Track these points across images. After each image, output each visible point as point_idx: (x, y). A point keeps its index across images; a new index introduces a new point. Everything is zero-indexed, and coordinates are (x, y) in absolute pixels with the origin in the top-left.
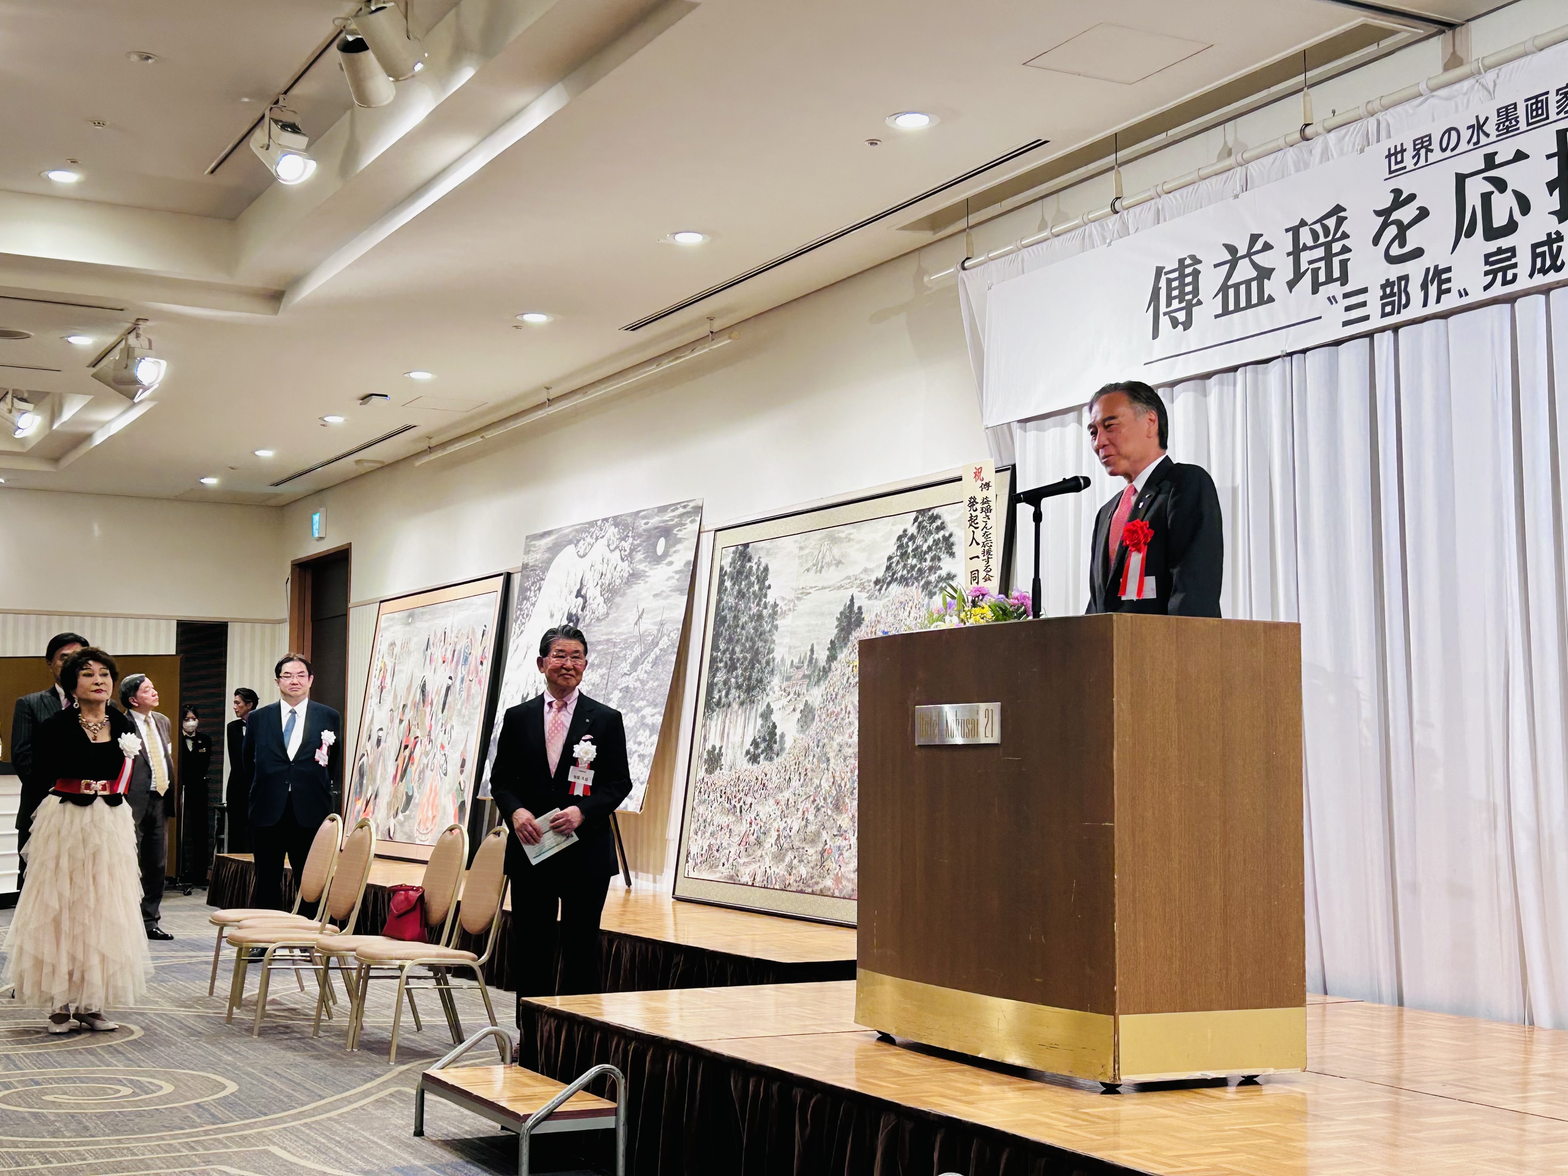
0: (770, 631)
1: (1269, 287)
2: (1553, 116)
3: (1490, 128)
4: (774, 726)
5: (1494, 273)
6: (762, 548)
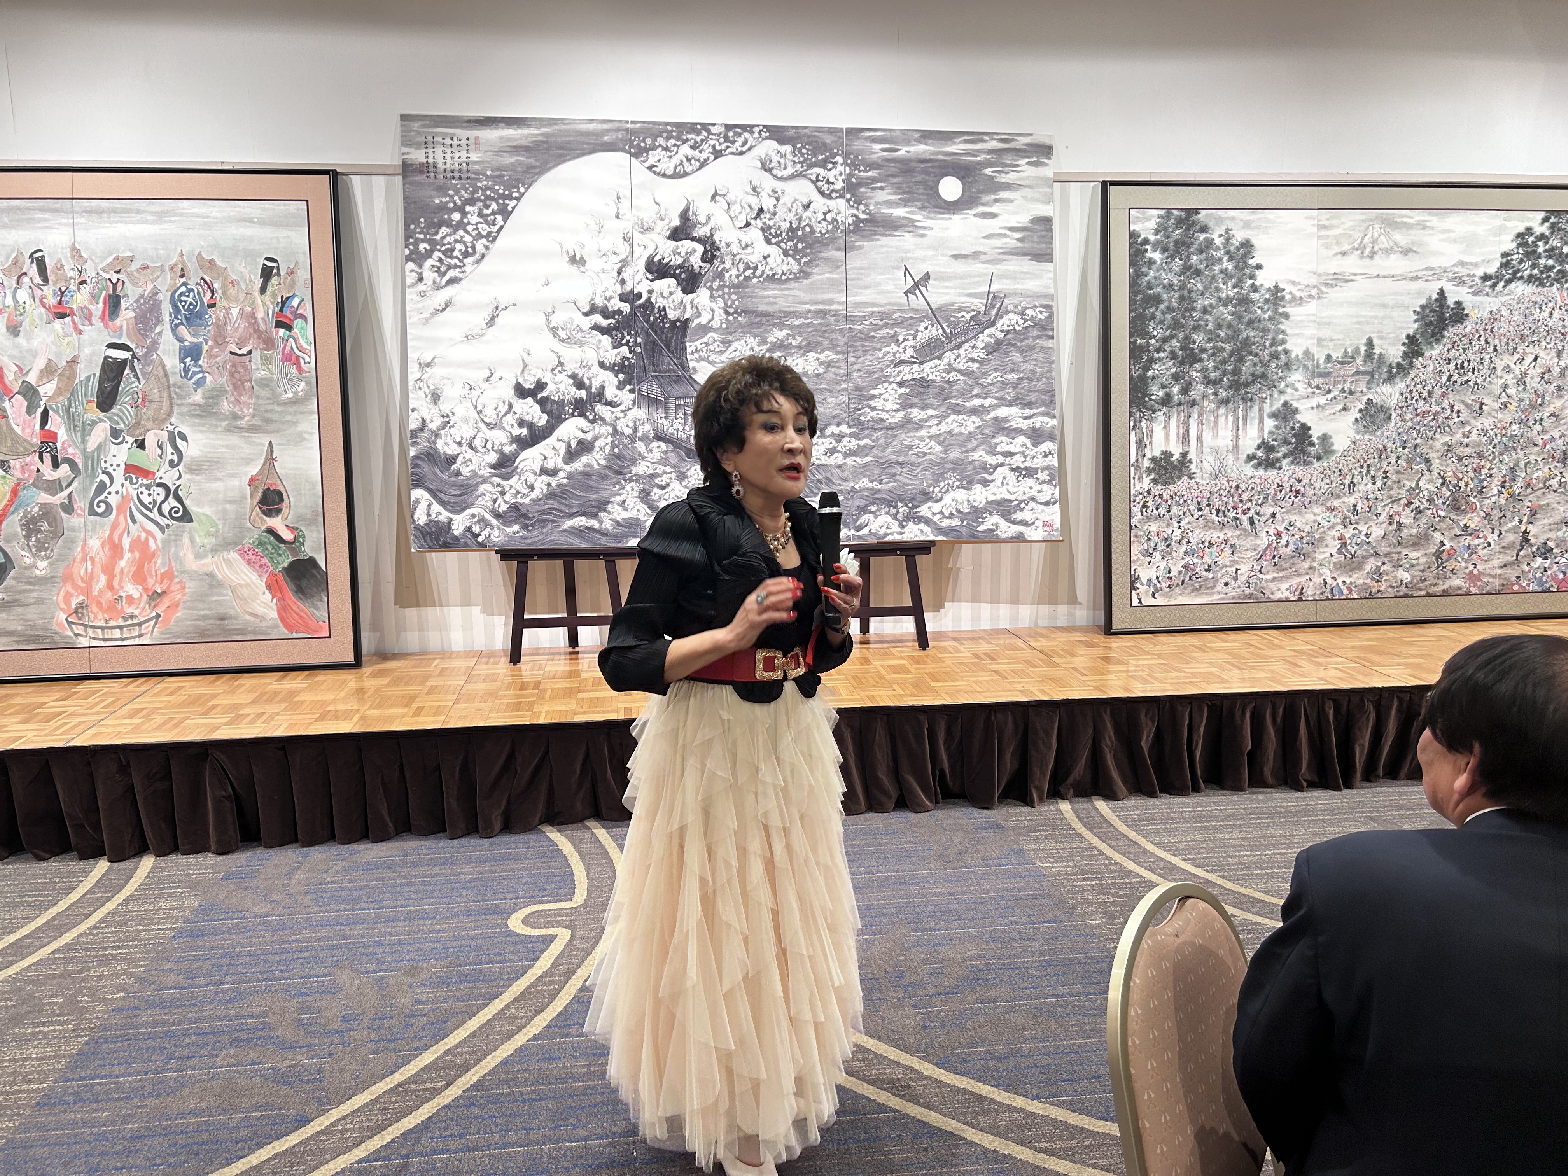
0: (1270, 319)
4: (1305, 428)
6: (1233, 219)
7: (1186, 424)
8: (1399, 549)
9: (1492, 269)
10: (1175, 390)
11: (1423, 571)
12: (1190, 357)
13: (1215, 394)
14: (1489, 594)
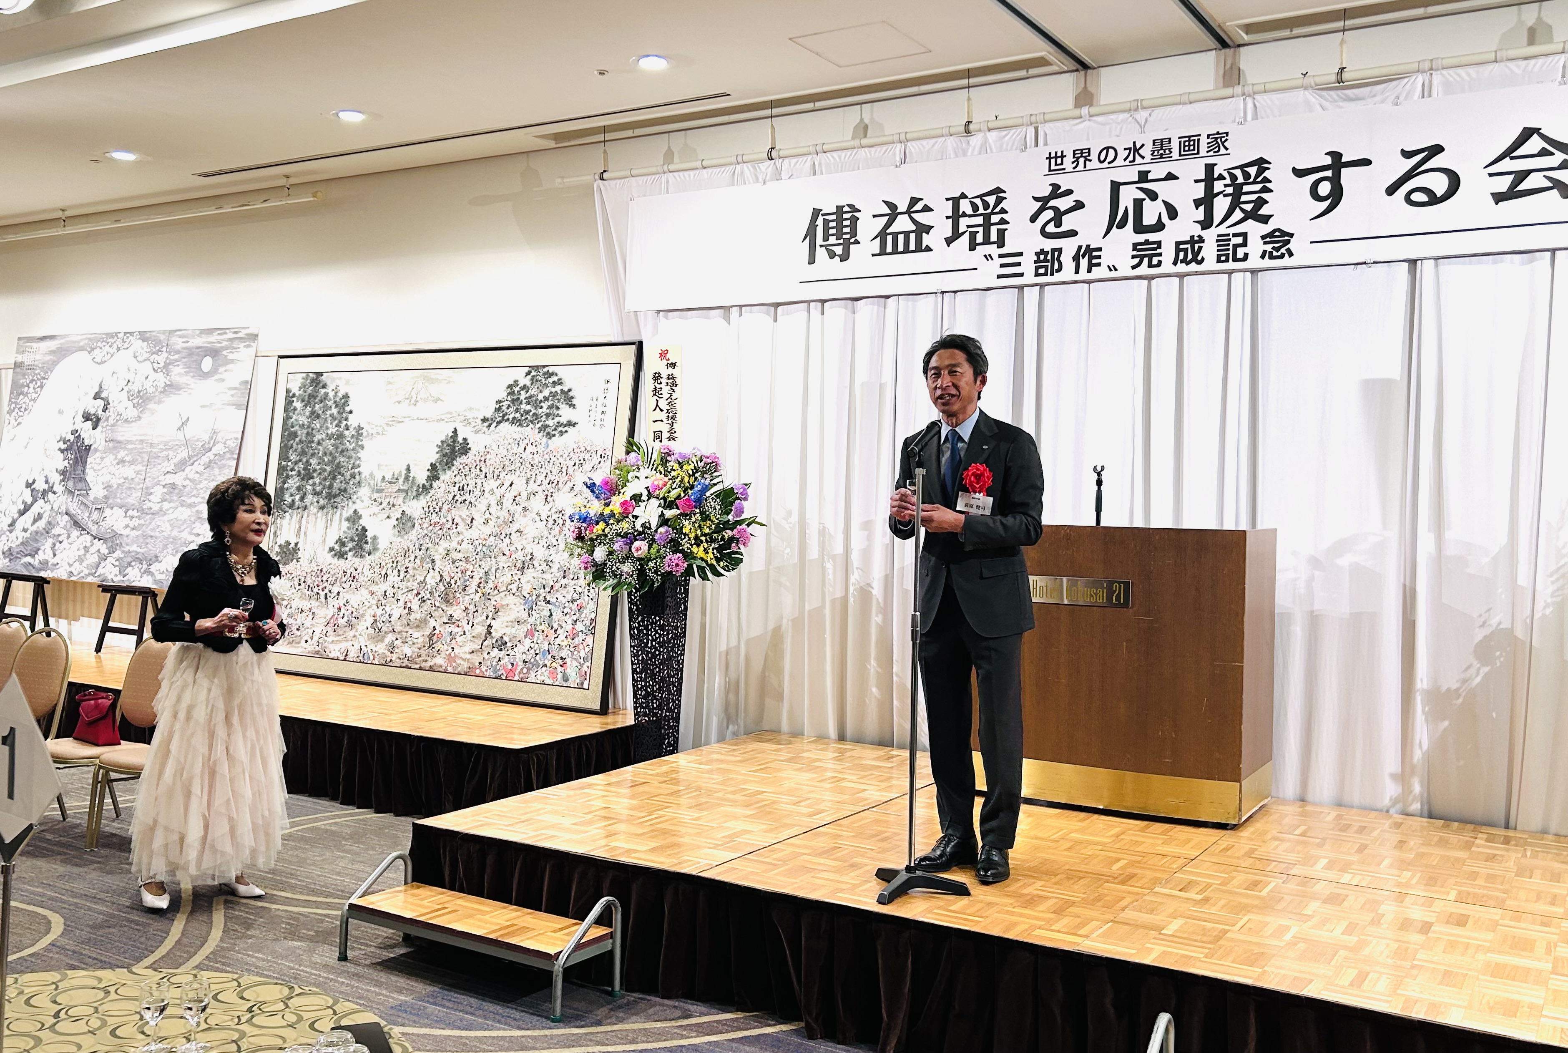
0: (354, 449)
1: (927, 240)
2: (1203, 152)
3: (1146, 152)
4: (365, 530)
5: (1142, 258)
6: (340, 378)
7: (300, 522)
8: (407, 629)
9: (489, 413)
10: (297, 497)
11: (420, 649)
12: (307, 475)
13: (318, 502)
14: (459, 674)
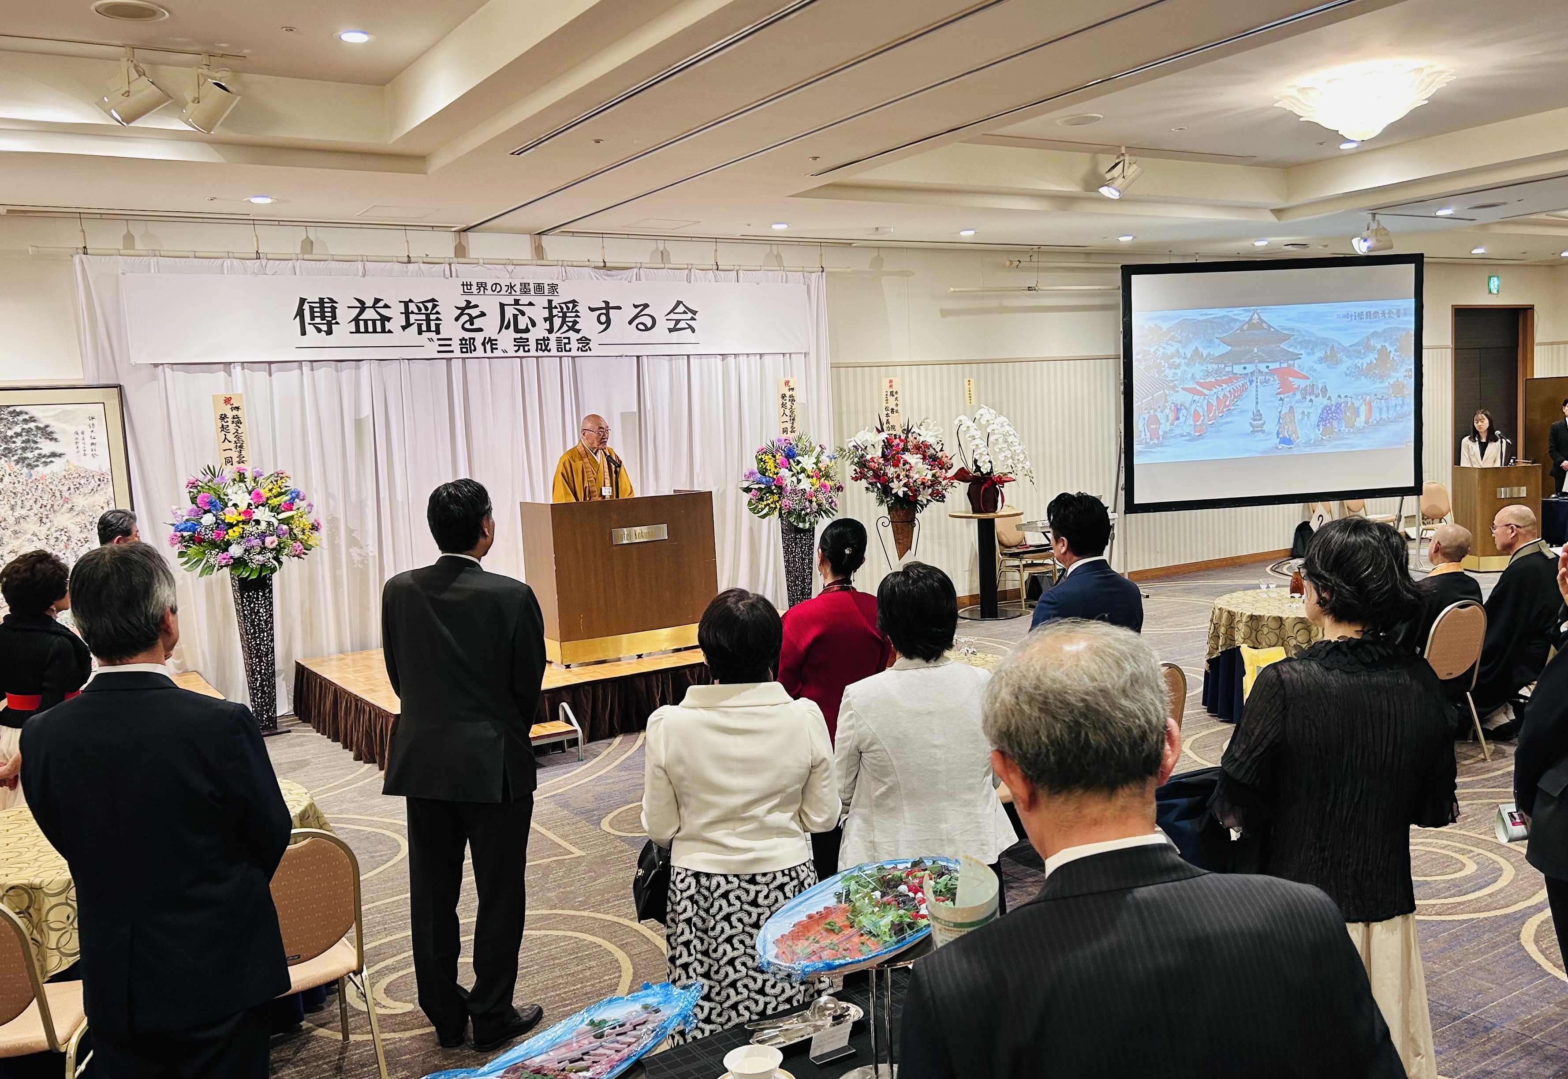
2: (546, 293)
3: (517, 288)
5: (519, 346)
